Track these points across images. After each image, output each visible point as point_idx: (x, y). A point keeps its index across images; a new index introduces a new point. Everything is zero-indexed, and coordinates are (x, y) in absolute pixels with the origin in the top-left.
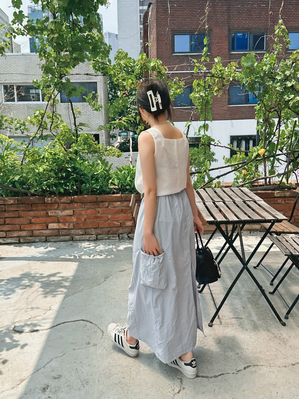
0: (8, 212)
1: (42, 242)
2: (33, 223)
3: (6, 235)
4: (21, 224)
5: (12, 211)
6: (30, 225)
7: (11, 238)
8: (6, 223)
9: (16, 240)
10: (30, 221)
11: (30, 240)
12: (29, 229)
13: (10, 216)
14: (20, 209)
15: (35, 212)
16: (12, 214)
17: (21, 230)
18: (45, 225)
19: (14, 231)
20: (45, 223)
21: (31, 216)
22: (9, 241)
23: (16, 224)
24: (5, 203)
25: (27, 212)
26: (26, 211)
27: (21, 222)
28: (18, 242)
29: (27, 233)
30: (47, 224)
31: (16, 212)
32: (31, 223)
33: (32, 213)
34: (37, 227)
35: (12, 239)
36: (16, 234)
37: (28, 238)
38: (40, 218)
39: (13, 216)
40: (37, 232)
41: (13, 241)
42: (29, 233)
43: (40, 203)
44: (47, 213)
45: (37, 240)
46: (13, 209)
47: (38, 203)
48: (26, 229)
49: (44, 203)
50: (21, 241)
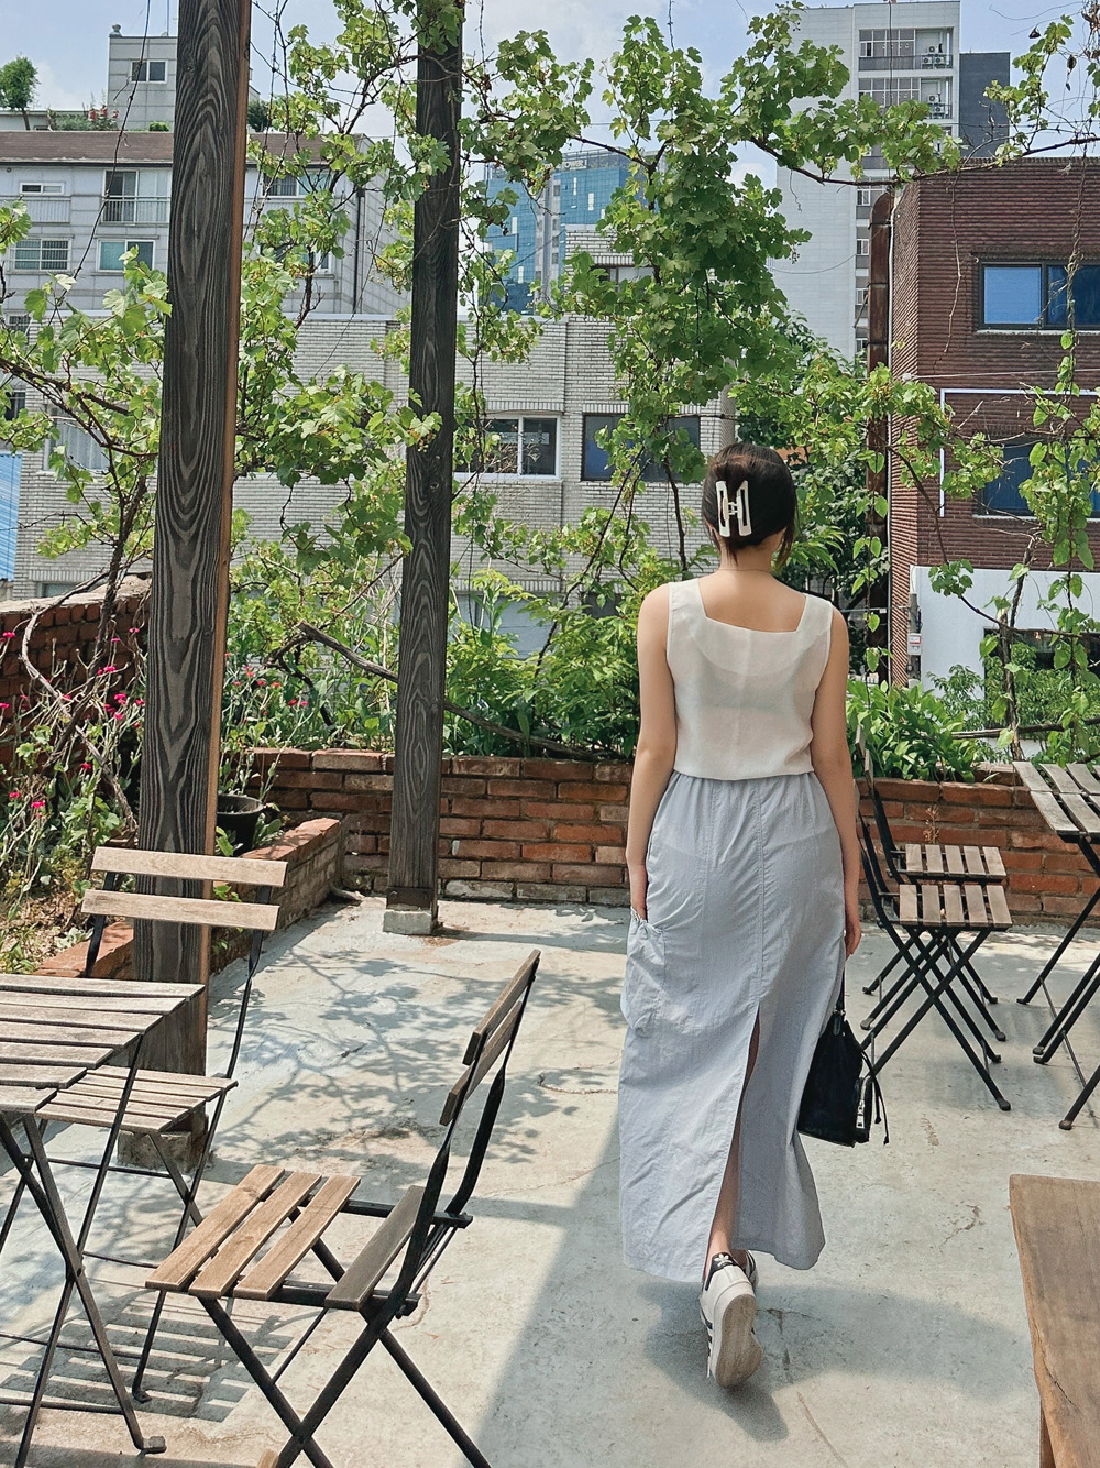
0: (493, 801)
1: (574, 903)
2: (556, 841)
3: (481, 873)
4: (525, 842)
5: (502, 798)
6: (547, 845)
7: (493, 883)
8: (486, 833)
9: (505, 891)
10: (548, 835)
11: (543, 894)
12: (542, 857)
13: (495, 814)
14: (526, 795)
15: (566, 807)
16: (500, 809)
17: (522, 860)
18: (588, 849)
19: (503, 860)
20: (586, 843)
21: (552, 819)
22: (487, 891)
23: (509, 841)
24: (488, 773)
25: (543, 805)
26: (540, 800)
27: (523, 835)
28: (509, 896)
29: (538, 870)
30: (593, 848)
31: (514, 803)
33: (555, 810)
34: (567, 854)
35: (494, 887)
36: (506, 872)
37: (539, 887)
38: (576, 827)
39: (504, 813)
40: (562, 872)
41: (497, 893)
42: (543, 873)
43: (579, 781)
44: (597, 813)
45: (563, 896)
46: (505, 793)
47: (574, 781)
48: (535, 858)
49: (592, 780)
50: (520, 894)
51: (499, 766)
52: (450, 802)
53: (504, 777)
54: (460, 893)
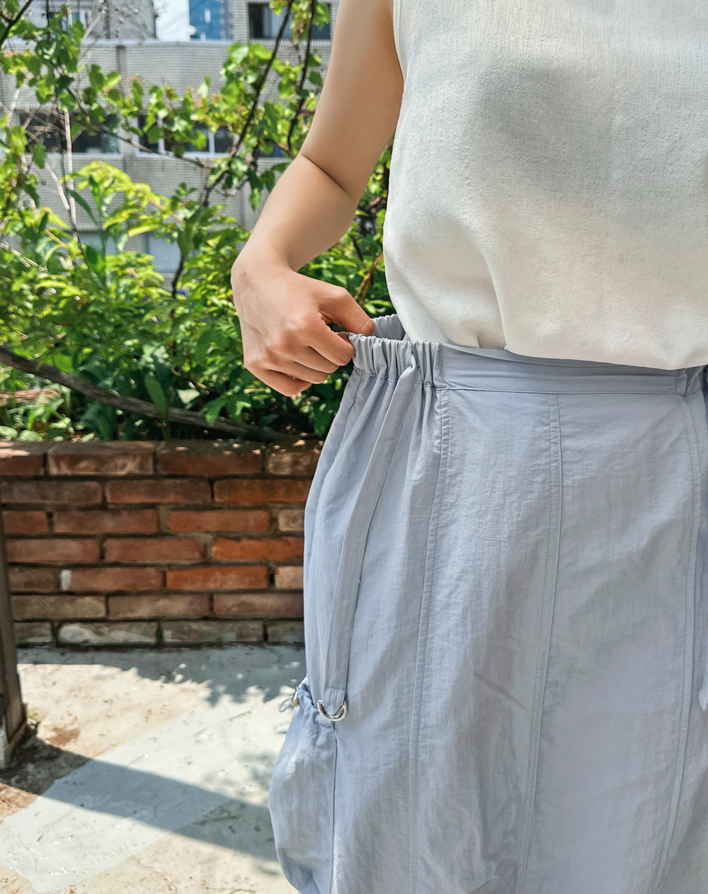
0: (116, 511)
1: (246, 644)
2: (218, 564)
3: (108, 612)
4: (169, 566)
5: (130, 508)
6: (202, 569)
7: (126, 626)
8: (111, 557)
9: (145, 634)
10: (204, 553)
11: (201, 634)
12: (197, 587)
13: (121, 530)
14: (165, 500)
15: (227, 515)
16: (130, 523)
17: (165, 591)
18: (262, 572)
19: (140, 594)
20: (261, 564)
21: (208, 532)
22: (119, 635)
23: (145, 566)
24: (104, 471)
25: (193, 515)
26: (187, 508)
27: (165, 557)
28: (152, 640)
29: (191, 603)
30: (270, 569)
31: (149, 513)
32: (206, 562)
33: (211, 520)
34: (232, 580)
35: (129, 630)
36: (144, 609)
37: (195, 626)
38: (245, 542)
39: (134, 527)
40: (227, 604)
41: (134, 636)
42: (201, 607)
43: (243, 477)
44: (273, 521)
45: (230, 636)
46: (135, 499)
47: (236, 477)
48: (187, 587)
49: (263, 475)
50: (168, 636)
51: (120, 461)
52: (50, 515)
53: (129, 477)
54: (80, 639)
